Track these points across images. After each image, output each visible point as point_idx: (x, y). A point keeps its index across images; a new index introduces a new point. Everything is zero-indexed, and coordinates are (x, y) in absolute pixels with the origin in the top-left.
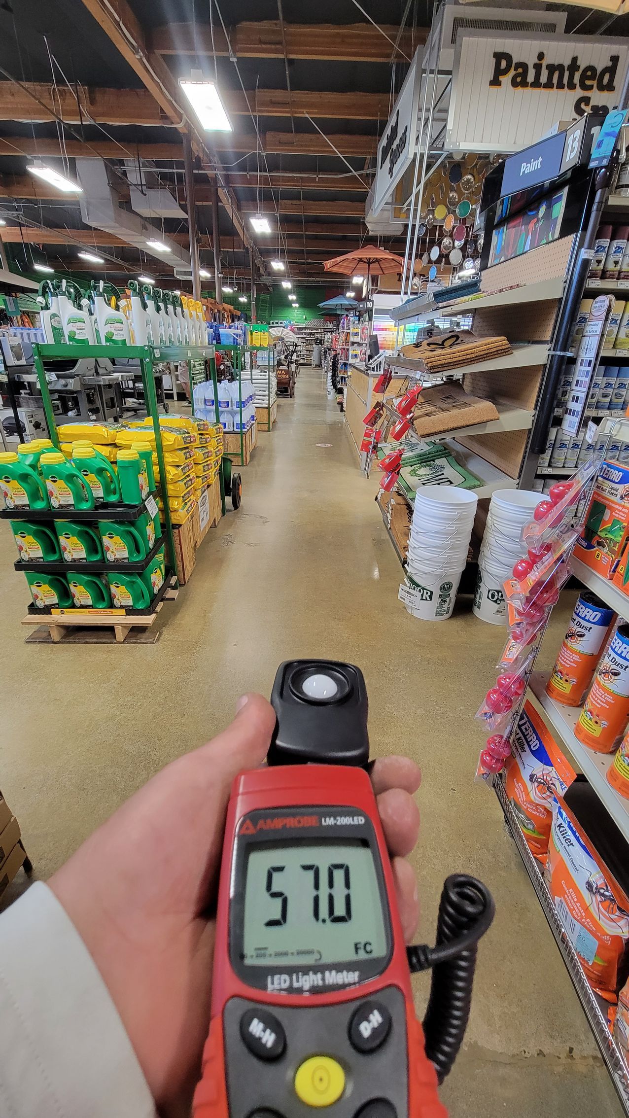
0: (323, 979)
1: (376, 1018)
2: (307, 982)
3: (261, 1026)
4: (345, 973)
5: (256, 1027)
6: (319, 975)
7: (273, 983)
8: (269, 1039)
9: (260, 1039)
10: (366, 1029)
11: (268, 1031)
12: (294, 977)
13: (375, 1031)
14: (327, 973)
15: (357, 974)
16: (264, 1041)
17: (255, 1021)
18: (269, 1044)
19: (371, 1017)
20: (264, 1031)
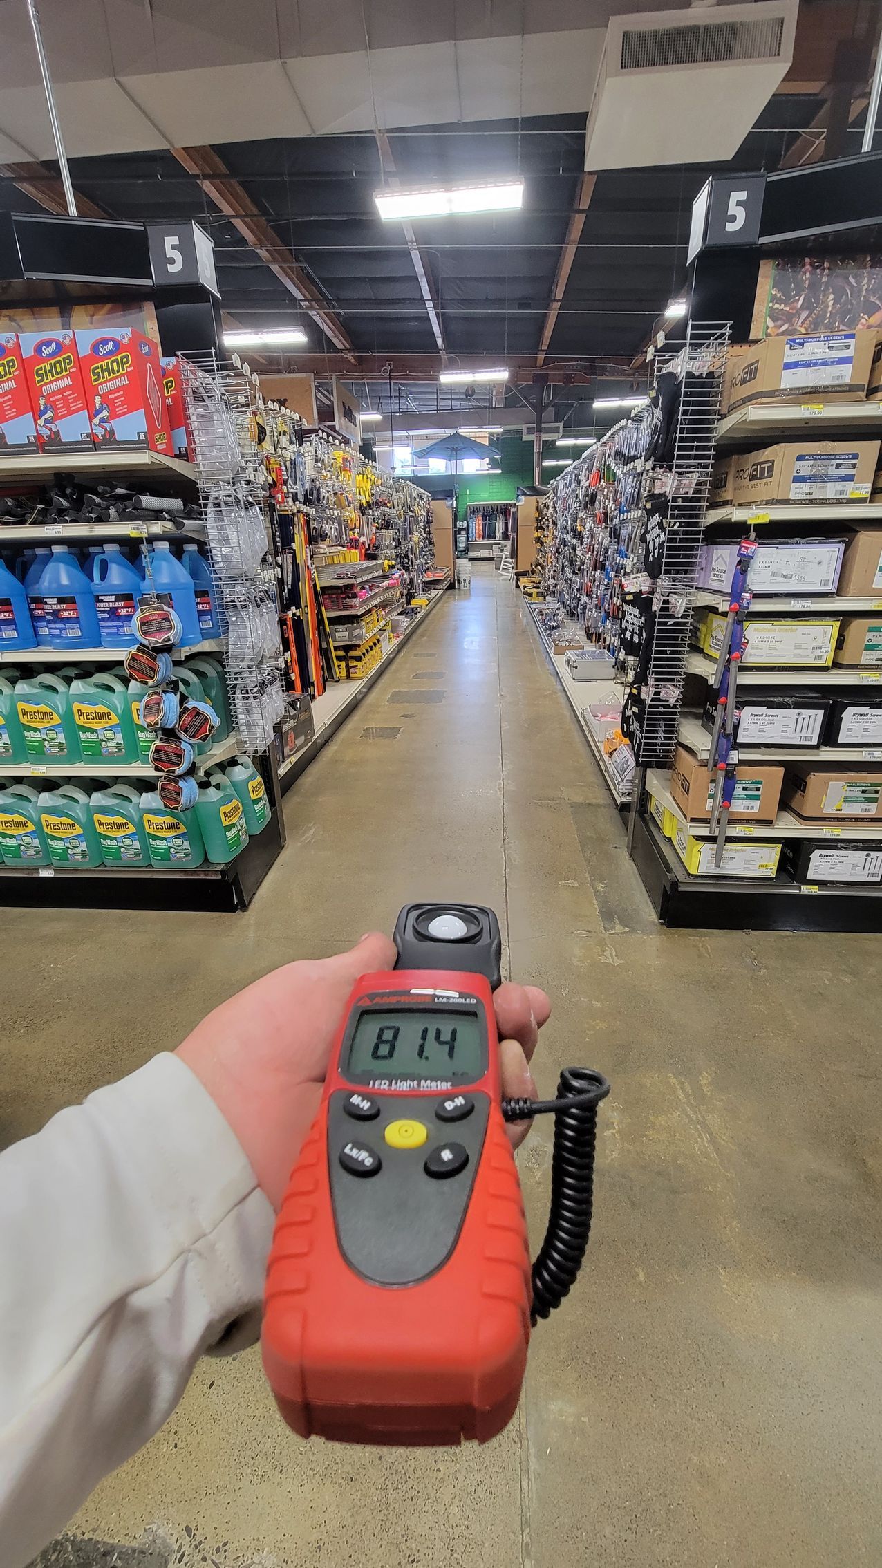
0: (419, 1084)
1: (460, 1101)
2: (404, 1086)
3: (360, 1098)
4: (439, 1082)
5: (356, 1100)
6: (416, 1082)
7: (374, 1084)
8: (366, 1105)
9: (358, 1106)
10: (449, 1106)
11: (365, 1101)
12: (393, 1082)
13: (456, 1107)
14: (423, 1082)
15: (449, 1084)
16: (361, 1106)
17: (355, 1096)
18: (365, 1108)
19: (456, 1100)
20: (362, 1101)
